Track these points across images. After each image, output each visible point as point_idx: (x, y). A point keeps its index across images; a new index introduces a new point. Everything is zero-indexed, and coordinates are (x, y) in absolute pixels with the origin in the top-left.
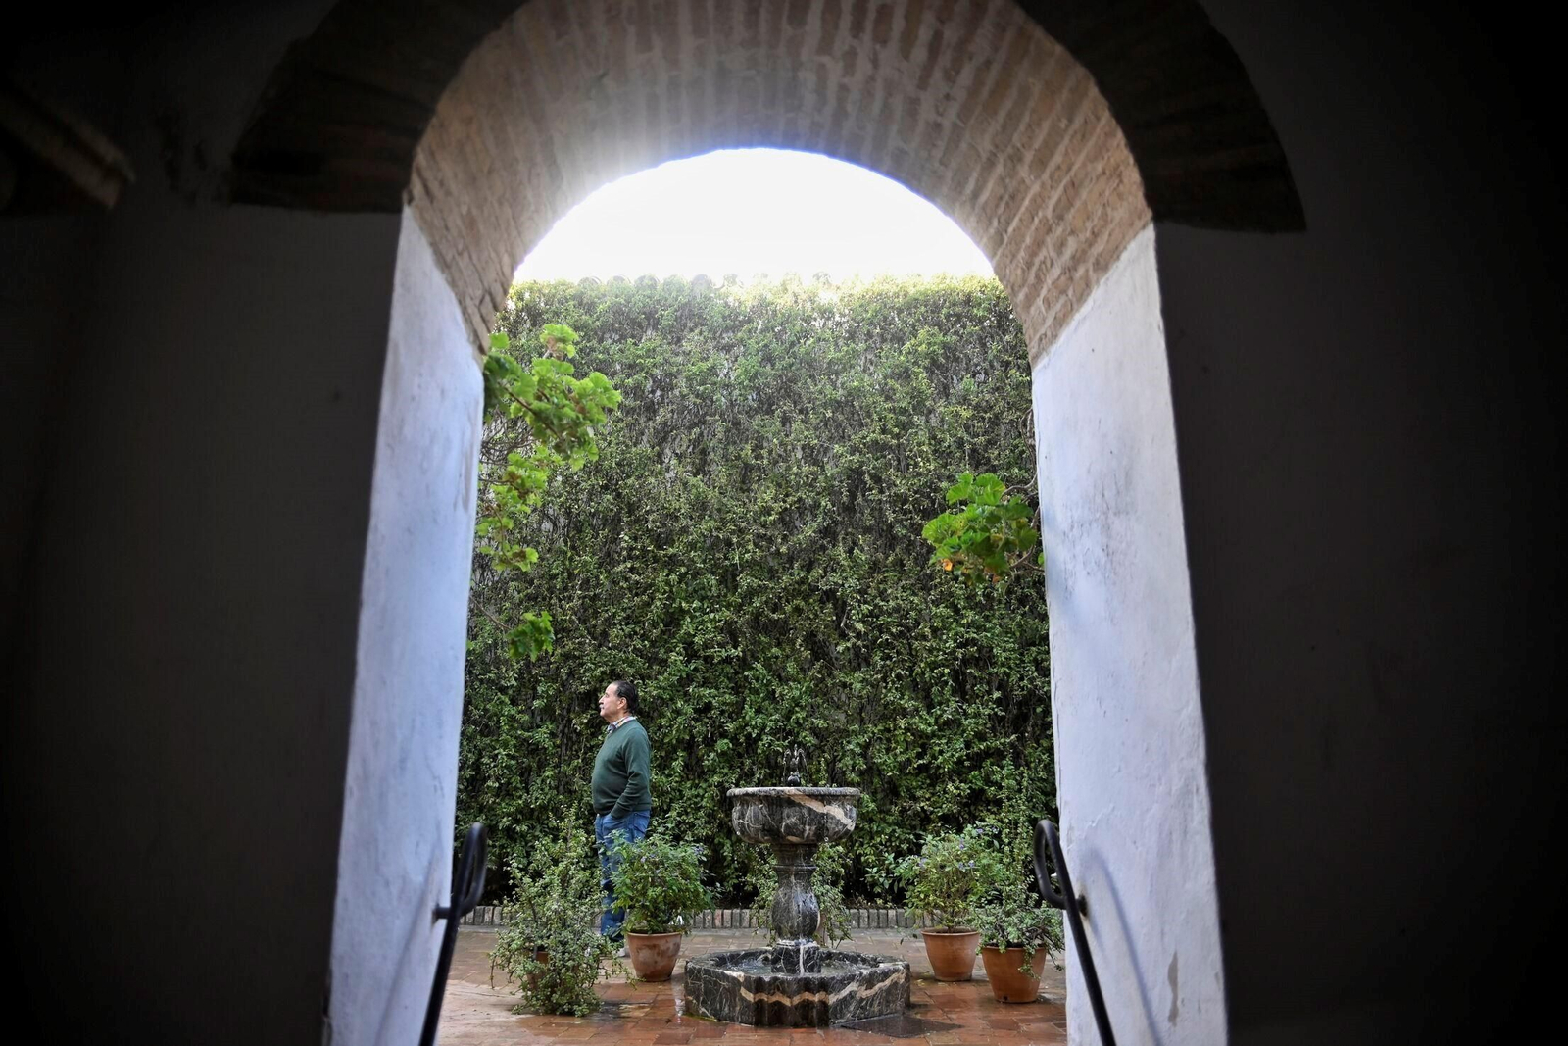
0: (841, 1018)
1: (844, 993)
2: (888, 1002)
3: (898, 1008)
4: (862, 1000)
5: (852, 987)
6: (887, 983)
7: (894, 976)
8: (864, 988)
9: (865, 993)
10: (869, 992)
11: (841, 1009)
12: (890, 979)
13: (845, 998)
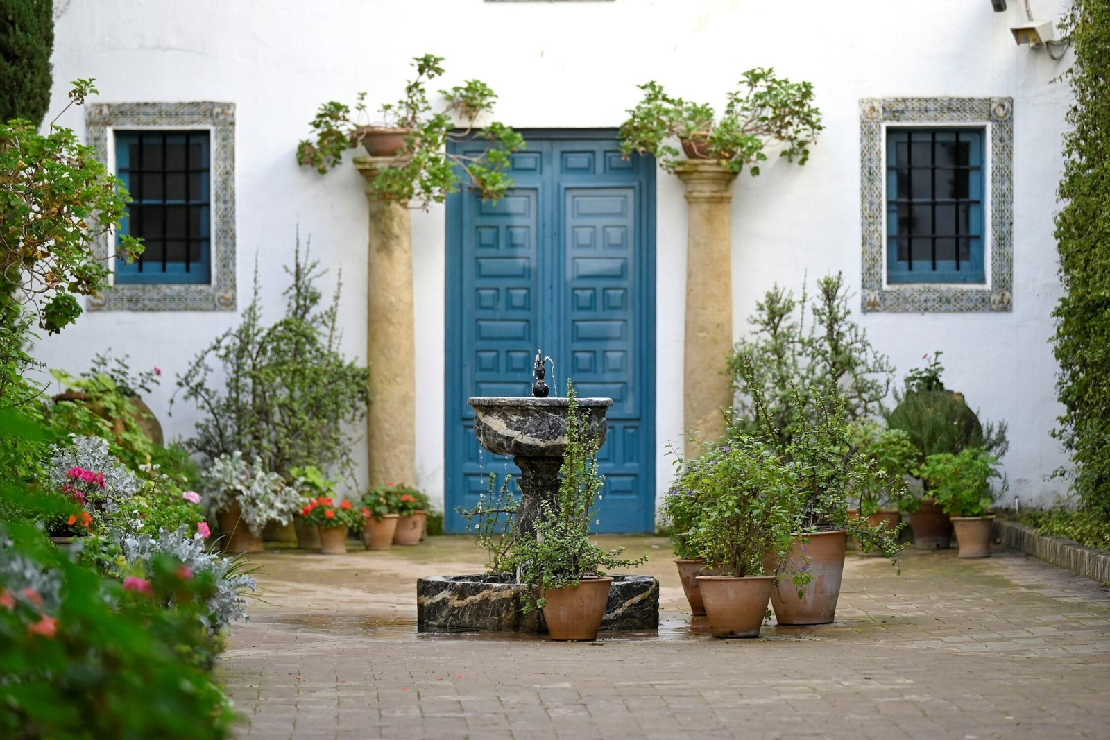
0: (434, 620)
1: (438, 598)
2: (478, 616)
3: (488, 624)
4: (454, 608)
5: (445, 594)
6: (479, 597)
7: (485, 592)
8: (456, 597)
9: (455, 602)
10: (460, 602)
11: (434, 612)
12: (482, 594)
13: (438, 602)
